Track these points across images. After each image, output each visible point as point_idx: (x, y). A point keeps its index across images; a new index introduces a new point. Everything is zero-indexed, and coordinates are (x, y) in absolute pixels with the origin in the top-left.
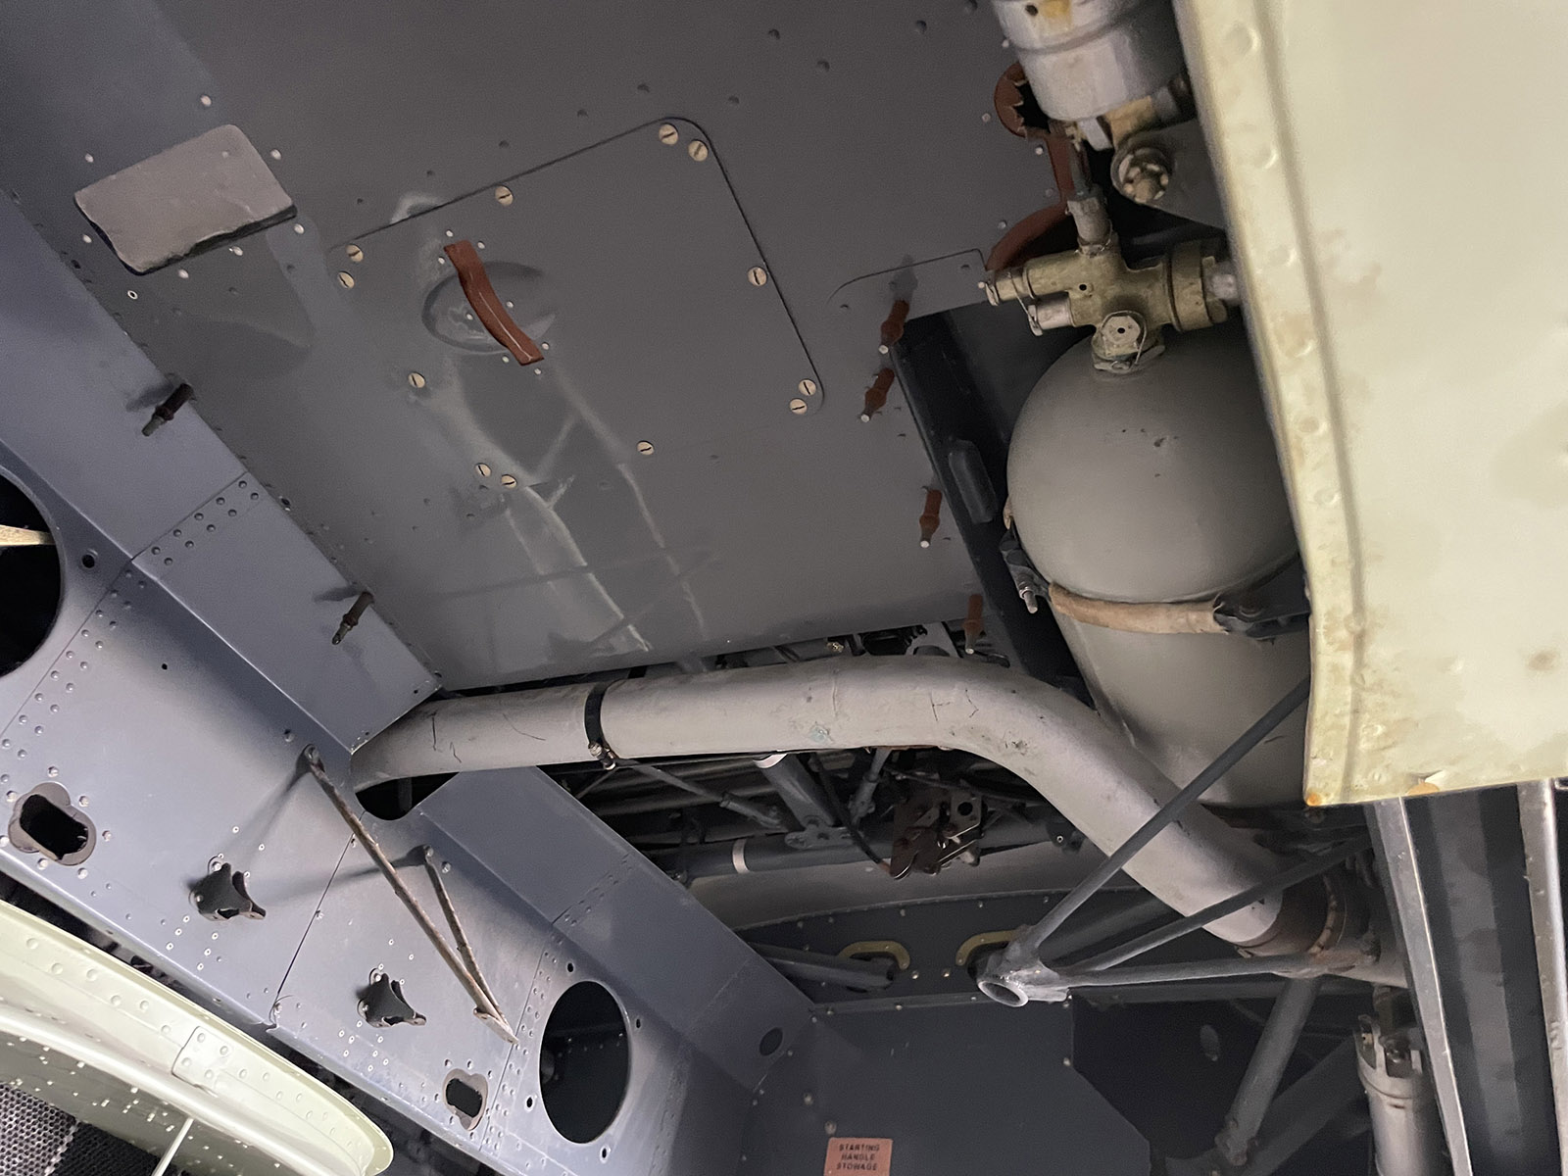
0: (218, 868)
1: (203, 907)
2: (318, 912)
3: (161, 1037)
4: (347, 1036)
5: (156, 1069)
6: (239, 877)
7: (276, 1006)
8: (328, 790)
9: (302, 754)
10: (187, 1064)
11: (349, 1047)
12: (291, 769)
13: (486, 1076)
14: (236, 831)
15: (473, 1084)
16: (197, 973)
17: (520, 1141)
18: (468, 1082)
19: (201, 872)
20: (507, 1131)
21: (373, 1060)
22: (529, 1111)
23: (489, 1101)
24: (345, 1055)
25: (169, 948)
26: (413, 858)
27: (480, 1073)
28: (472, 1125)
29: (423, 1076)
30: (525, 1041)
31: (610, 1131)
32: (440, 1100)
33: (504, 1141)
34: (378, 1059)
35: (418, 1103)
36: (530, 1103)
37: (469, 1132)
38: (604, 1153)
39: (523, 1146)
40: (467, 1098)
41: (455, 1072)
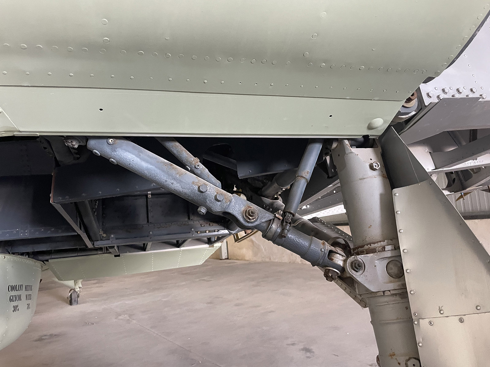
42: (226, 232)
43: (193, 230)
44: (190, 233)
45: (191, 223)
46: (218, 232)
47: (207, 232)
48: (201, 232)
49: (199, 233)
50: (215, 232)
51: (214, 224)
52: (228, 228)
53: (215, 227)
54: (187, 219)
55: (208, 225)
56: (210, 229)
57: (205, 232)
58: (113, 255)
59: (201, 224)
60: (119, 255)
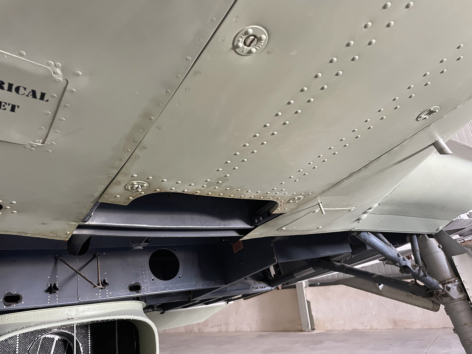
0: (49, 285)
1: (51, 293)
2: (77, 279)
3: (62, 315)
4: (98, 294)
5: (61, 321)
6: (55, 285)
7: (78, 299)
8: (61, 260)
9: (55, 256)
10: (70, 315)
11: (100, 296)
12: (54, 260)
13: (138, 282)
14: (49, 277)
15: (136, 285)
16: (57, 303)
17: (154, 287)
18: (134, 285)
19: (46, 288)
20: (149, 288)
21: (108, 294)
22: (154, 281)
23: (142, 285)
24: (100, 297)
25: (49, 303)
26: (94, 257)
27: (136, 282)
28: (140, 291)
29: (121, 290)
30: (144, 271)
31: (179, 273)
32: (129, 292)
33: (149, 290)
34: (109, 294)
35: (123, 295)
36: (153, 280)
37: (140, 293)
38: (179, 277)
39: (156, 288)
40: (136, 288)
41: (130, 285)
42: (269, 288)
43: (251, 286)
44: (249, 288)
45: (246, 281)
47: (259, 288)
48: (256, 288)
49: (254, 288)
51: (262, 283)
52: (270, 285)
53: (263, 285)
54: (244, 279)
55: (258, 283)
56: (260, 286)
57: (258, 288)
58: (160, 312)
59: (254, 283)
60: (164, 312)
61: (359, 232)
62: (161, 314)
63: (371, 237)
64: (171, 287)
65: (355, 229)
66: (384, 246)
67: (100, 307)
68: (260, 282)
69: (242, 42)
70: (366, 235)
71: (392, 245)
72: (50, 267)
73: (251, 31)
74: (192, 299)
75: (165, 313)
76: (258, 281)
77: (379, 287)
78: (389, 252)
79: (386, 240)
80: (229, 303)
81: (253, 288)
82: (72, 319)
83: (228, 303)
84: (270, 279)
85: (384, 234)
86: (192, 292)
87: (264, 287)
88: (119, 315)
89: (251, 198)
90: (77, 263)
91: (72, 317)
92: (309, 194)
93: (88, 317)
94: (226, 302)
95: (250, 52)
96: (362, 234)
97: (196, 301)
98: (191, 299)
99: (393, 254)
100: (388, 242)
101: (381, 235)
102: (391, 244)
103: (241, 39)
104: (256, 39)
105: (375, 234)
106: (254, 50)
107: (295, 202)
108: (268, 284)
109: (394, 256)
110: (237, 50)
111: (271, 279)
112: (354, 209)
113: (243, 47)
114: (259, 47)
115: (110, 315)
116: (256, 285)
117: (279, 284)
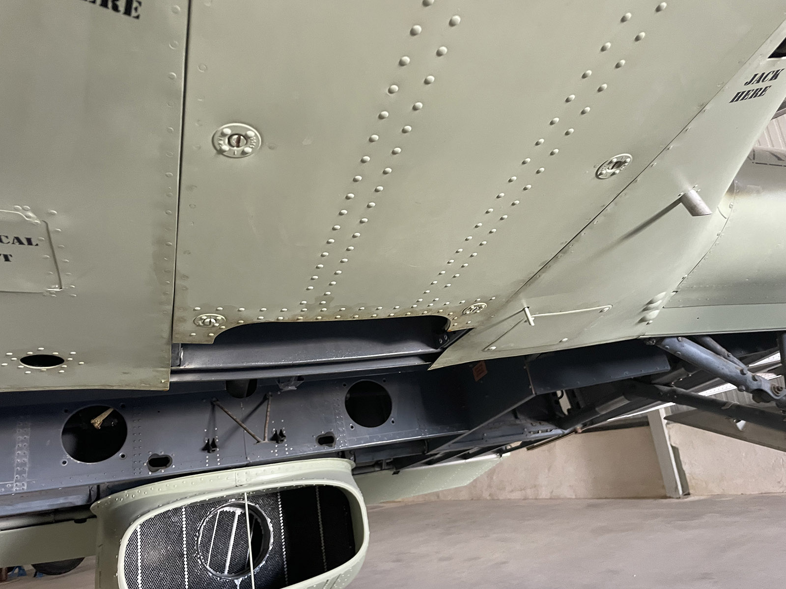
0: (206, 442)
1: (209, 452)
3: (228, 481)
4: (274, 451)
5: (226, 489)
6: (214, 441)
7: (247, 458)
8: (219, 406)
9: (211, 401)
10: (240, 481)
11: (276, 453)
13: (330, 431)
14: (206, 431)
15: (327, 435)
16: (219, 465)
17: (355, 438)
18: (324, 436)
19: (203, 445)
20: (347, 438)
21: (287, 451)
22: (353, 429)
23: (336, 436)
24: (277, 455)
25: (207, 465)
26: (265, 399)
27: (327, 431)
28: (333, 444)
29: (306, 444)
30: (339, 414)
31: (391, 415)
32: (317, 446)
33: (348, 442)
34: (288, 449)
35: (309, 451)
36: (352, 427)
37: (333, 447)
38: (393, 422)
39: (357, 439)
40: (327, 440)
41: (319, 436)
42: (559, 431)
43: (526, 430)
44: (523, 433)
45: (518, 422)
46: (551, 431)
47: (540, 432)
48: (534, 433)
49: (532, 433)
50: (547, 432)
51: (546, 423)
52: (560, 426)
53: (548, 427)
54: (513, 418)
55: (539, 424)
56: (541, 429)
57: (538, 433)
58: (392, 472)
59: (532, 424)
60: (399, 472)
61: (661, 339)
62: (395, 475)
63: (685, 345)
64: (380, 436)
65: (646, 334)
66: (711, 358)
67: (279, 468)
68: (543, 423)
69: (225, 145)
70: (674, 341)
71: (731, 356)
72: (206, 416)
73: (228, 131)
74: (428, 452)
75: (400, 474)
76: (539, 422)
77: (736, 426)
78: (723, 369)
79: (719, 347)
80: (503, 455)
81: (530, 432)
82: (241, 486)
83: (501, 456)
84: (560, 418)
85: (716, 337)
86: (426, 442)
87: (549, 430)
88: (306, 479)
89: (389, 316)
90: (242, 408)
91: (241, 484)
92: (491, 299)
93: (263, 484)
94: (498, 454)
95: (244, 153)
96: (667, 341)
97: (436, 454)
98: (425, 452)
99: (730, 372)
100: (724, 350)
101: (709, 340)
102: (729, 353)
103: (221, 142)
104: (242, 137)
105: (696, 339)
106: (248, 150)
107: (476, 312)
108: (556, 426)
109: (733, 374)
110: (225, 154)
111: (563, 416)
112: (609, 307)
113: (230, 149)
114: (253, 145)
115: (293, 480)
116: (534, 427)
117: (577, 423)
